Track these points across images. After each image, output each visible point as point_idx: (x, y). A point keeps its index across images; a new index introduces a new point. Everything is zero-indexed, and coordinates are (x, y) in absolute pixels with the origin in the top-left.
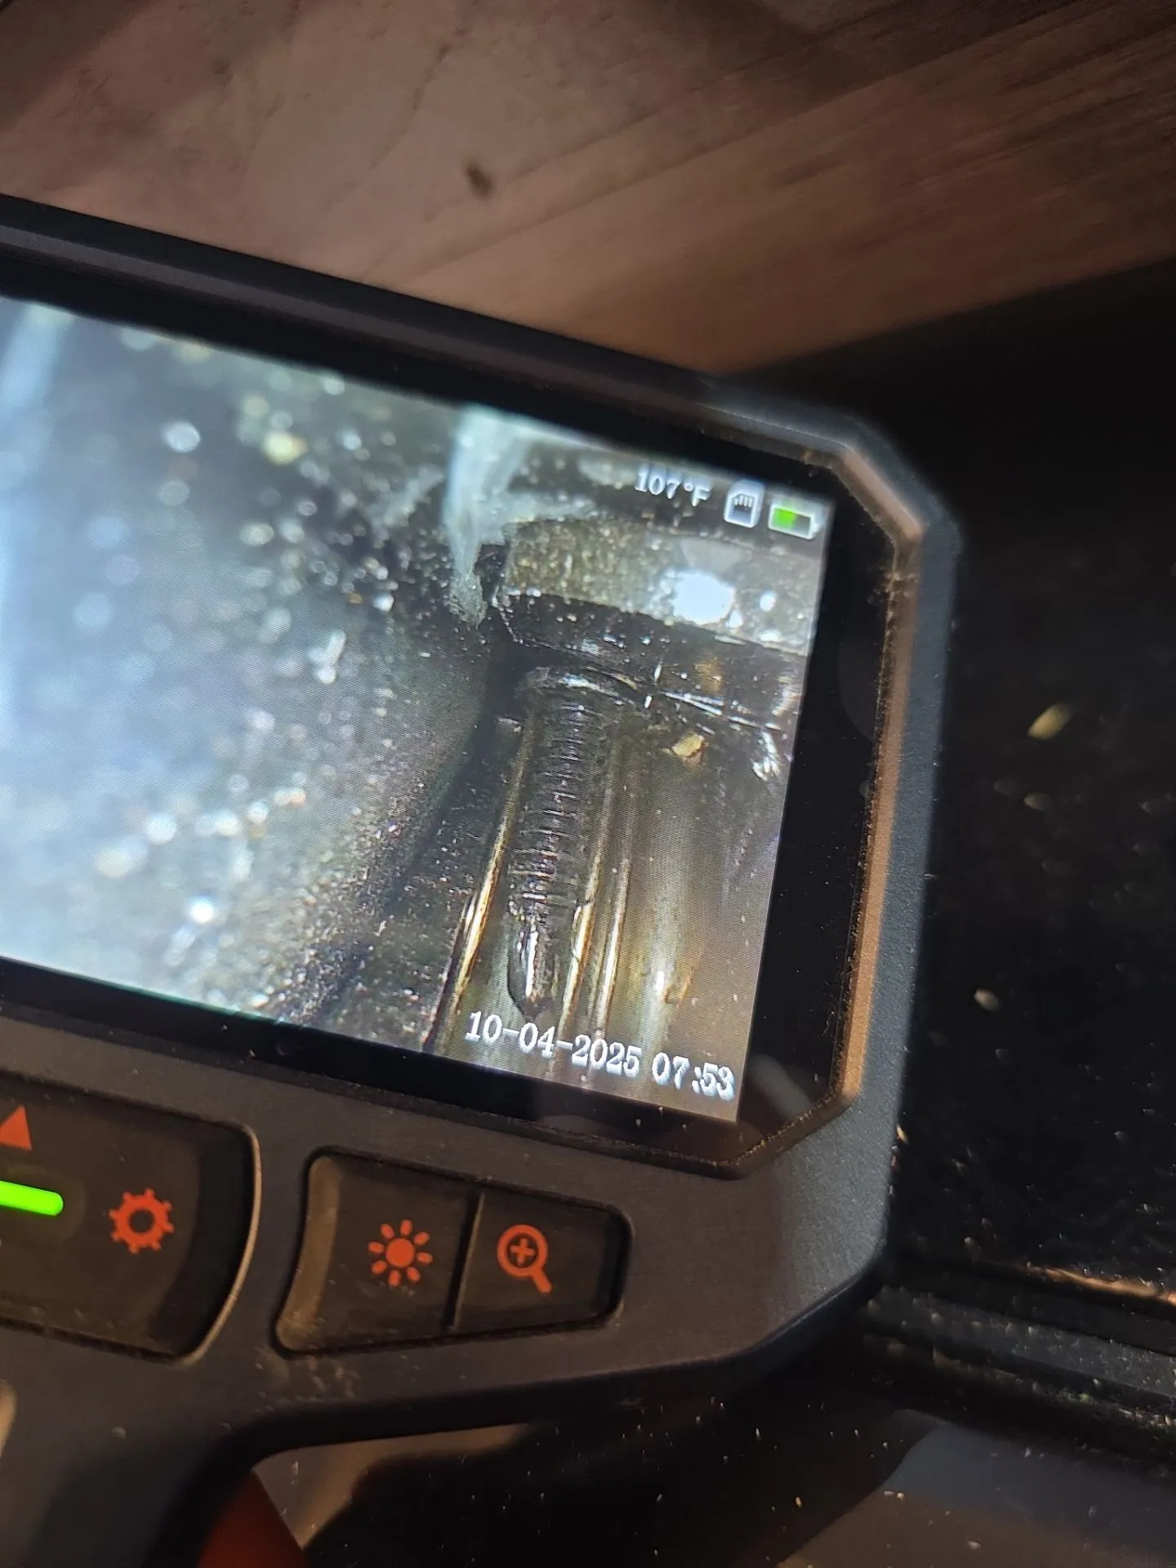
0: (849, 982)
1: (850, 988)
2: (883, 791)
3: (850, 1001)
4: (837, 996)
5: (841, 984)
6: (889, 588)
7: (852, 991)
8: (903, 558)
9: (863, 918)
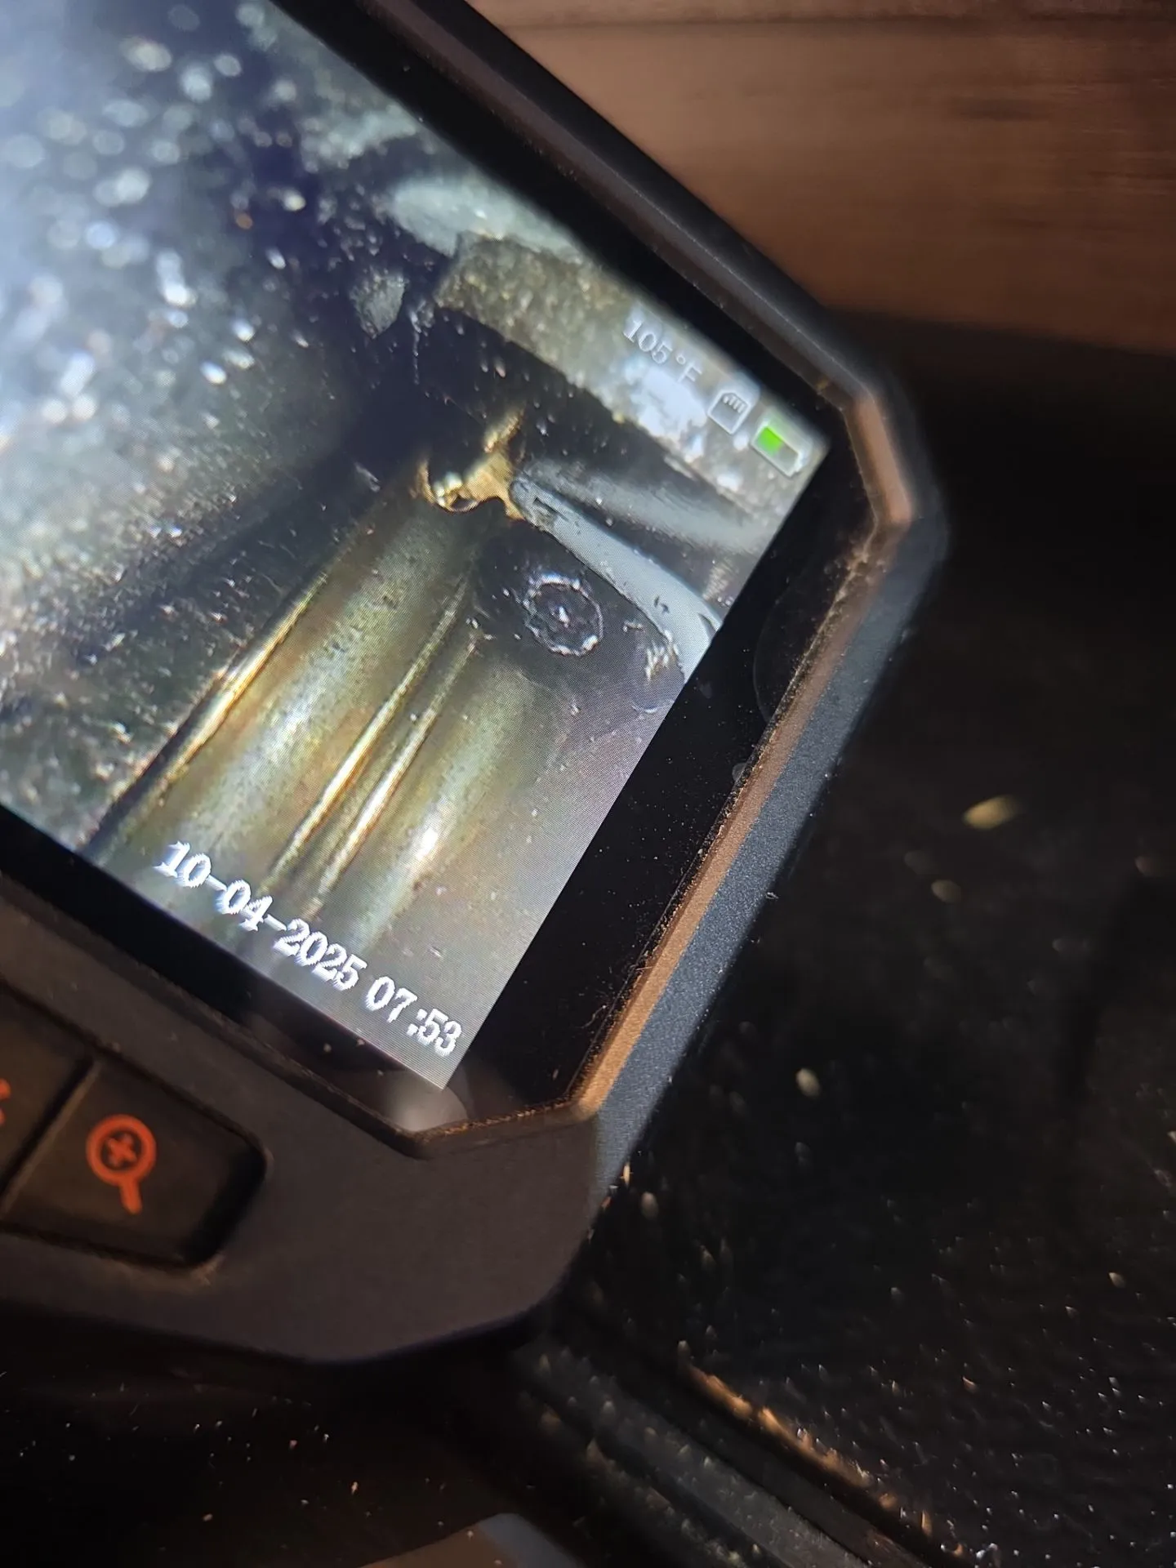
0: (636, 978)
1: (634, 987)
2: (757, 781)
3: (629, 1001)
4: (617, 989)
5: (626, 978)
6: (852, 567)
7: (635, 991)
8: (879, 540)
9: (681, 913)
